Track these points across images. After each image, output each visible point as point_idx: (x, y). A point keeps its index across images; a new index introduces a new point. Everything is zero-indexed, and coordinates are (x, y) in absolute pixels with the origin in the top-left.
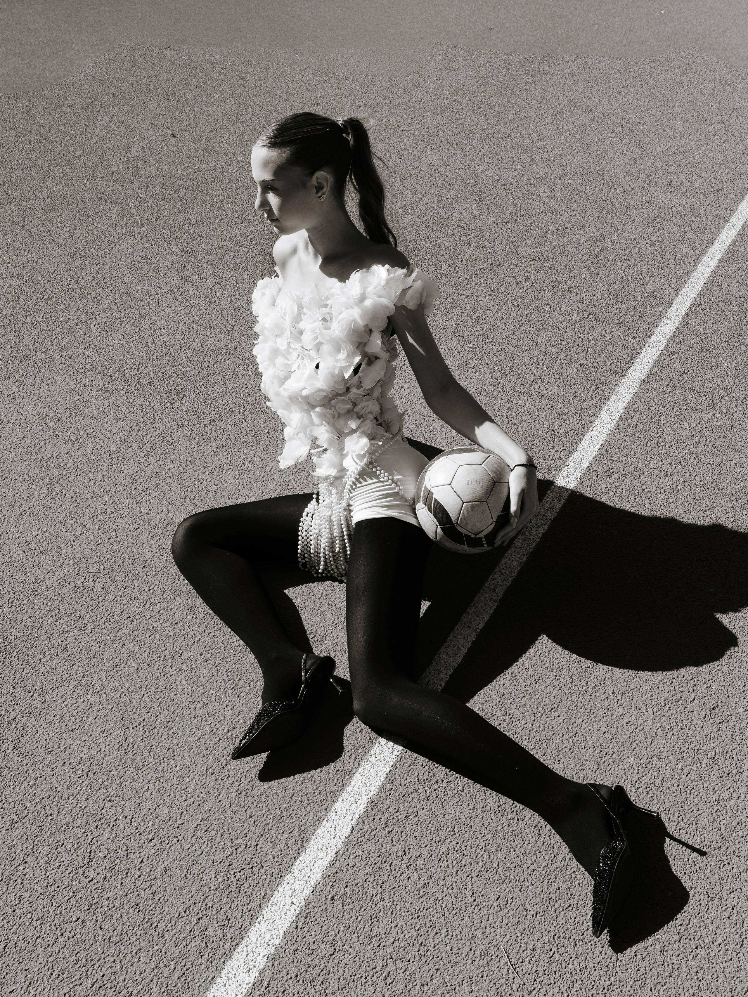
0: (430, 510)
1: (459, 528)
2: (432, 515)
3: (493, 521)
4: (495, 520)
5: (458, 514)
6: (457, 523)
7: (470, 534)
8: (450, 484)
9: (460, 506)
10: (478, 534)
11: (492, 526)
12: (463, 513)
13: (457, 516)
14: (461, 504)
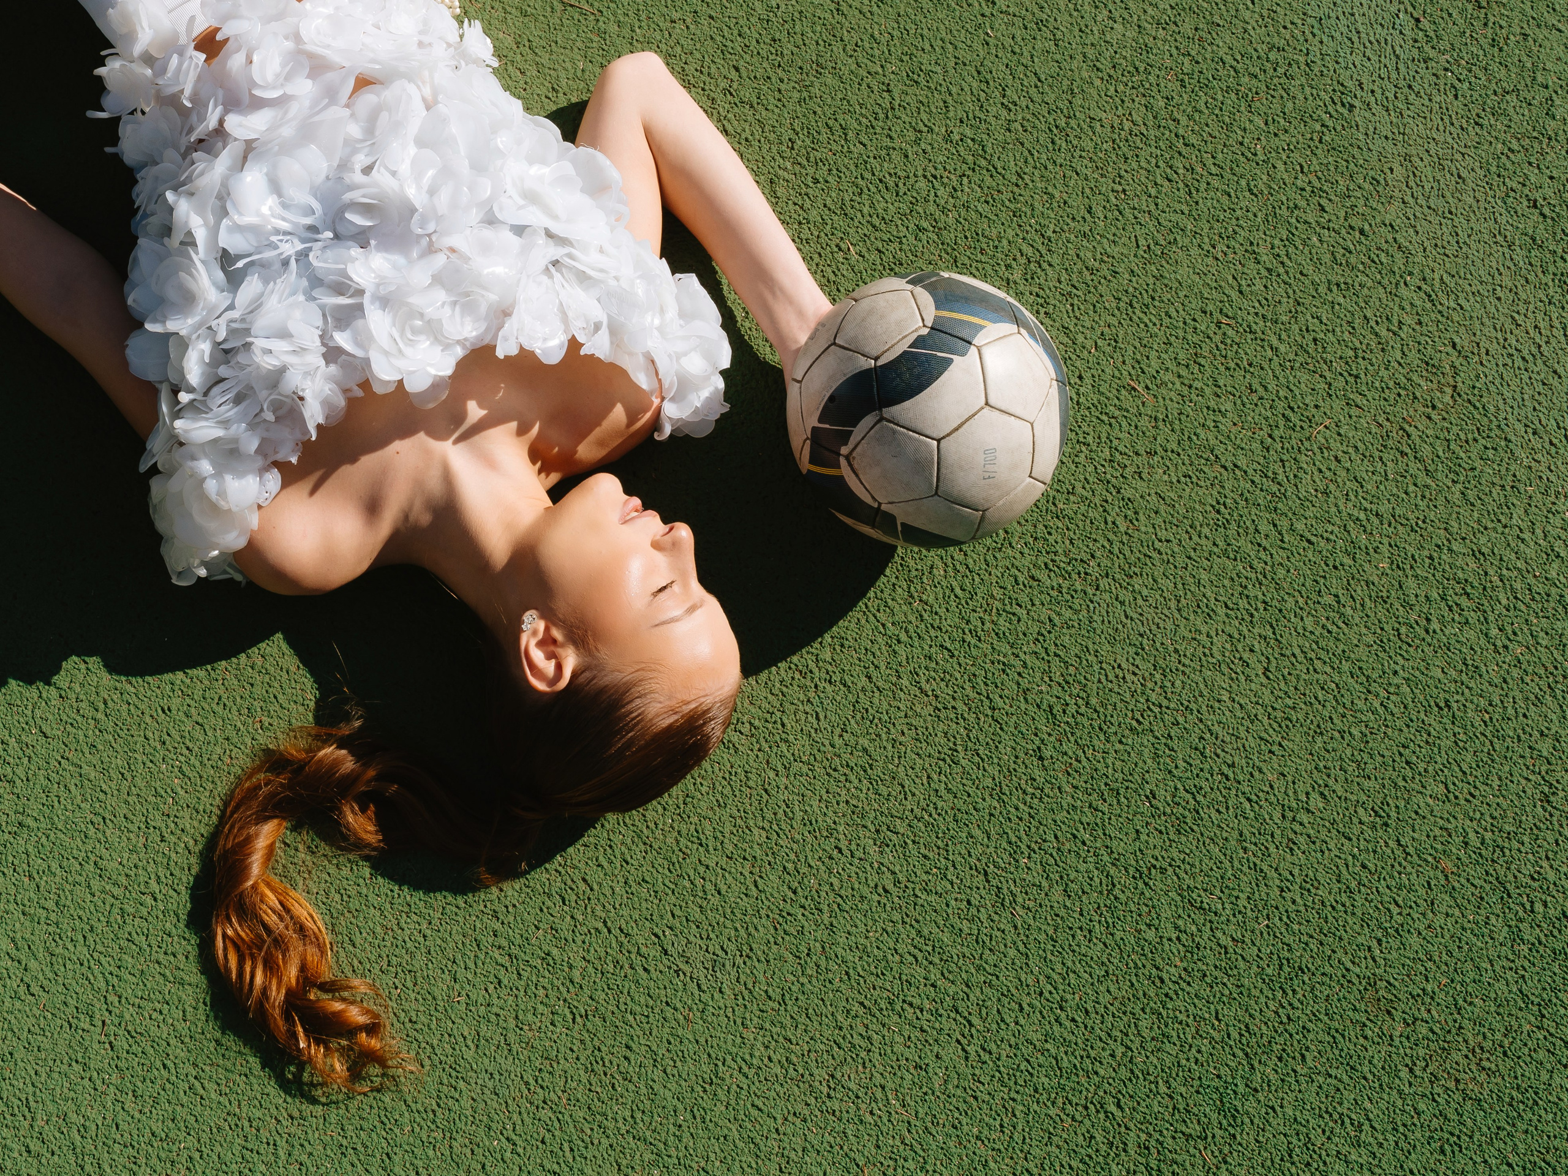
0: (919, 342)
1: (868, 421)
2: (903, 347)
3: (880, 504)
4: (883, 507)
5: (907, 424)
6: (882, 419)
7: (851, 445)
8: (987, 404)
9: (928, 433)
10: (850, 465)
11: (868, 500)
12: (910, 437)
13: (902, 422)
14: (935, 435)
